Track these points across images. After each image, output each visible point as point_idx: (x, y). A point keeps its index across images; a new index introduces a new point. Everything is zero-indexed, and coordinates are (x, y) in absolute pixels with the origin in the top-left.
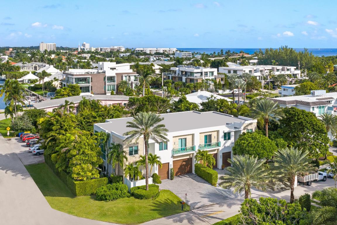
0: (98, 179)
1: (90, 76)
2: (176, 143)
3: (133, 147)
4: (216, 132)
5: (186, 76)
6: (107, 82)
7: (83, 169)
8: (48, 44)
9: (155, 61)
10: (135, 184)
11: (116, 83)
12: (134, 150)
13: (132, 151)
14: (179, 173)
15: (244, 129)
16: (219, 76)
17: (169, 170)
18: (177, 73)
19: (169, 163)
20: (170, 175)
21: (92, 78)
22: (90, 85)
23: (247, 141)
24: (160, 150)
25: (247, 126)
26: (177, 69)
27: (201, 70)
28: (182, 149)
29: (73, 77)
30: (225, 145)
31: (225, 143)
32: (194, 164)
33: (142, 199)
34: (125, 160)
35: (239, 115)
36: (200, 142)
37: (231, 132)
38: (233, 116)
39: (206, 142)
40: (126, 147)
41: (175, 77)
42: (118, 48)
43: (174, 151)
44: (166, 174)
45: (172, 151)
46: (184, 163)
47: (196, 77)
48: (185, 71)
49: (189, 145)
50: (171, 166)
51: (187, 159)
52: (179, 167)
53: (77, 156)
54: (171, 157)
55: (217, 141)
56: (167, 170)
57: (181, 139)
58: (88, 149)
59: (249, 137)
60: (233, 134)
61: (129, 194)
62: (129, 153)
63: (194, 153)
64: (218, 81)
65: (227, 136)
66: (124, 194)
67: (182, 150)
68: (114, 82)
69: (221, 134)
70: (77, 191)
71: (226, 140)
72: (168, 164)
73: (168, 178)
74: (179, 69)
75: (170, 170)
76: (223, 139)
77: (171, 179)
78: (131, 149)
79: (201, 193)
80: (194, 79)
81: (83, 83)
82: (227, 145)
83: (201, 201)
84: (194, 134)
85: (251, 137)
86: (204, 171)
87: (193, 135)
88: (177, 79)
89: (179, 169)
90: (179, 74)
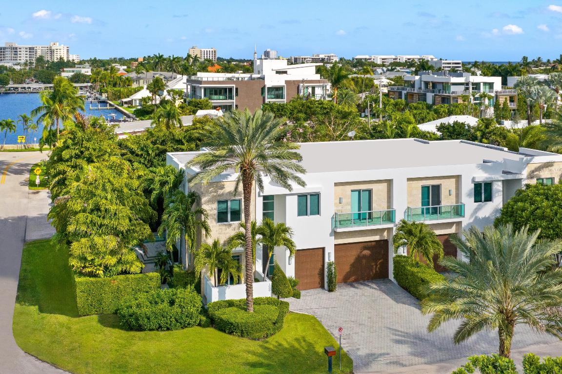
0: (137, 276)
1: (234, 85)
2: (344, 201)
3: (226, 202)
4: (454, 180)
5: (433, 92)
6: (268, 98)
7: (93, 247)
8: (203, 50)
9: (384, 72)
10: (222, 294)
11: (285, 100)
12: (229, 211)
13: (227, 213)
14: (353, 278)
15: (531, 176)
16: (504, 92)
17: (323, 266)
18: (417, 86)
19: (323, 249)
20: (326, 280)
21: (237, 89)
22: (233, 102)
23: (532, 204)
24: (300, 214)
25: (539, 169)
26: (417, 78)
27: (466, 78)
28: (359, 214)
29: (200, 86)
30: (477, 215)
31: (477, 210)
32: (392, 255)
33: (231, 333)
34: (204, 232)
35: (522, 146)
36: (408, 203)
37: (494, 183)
38: (506, 149)
39: (425, 202)
40: (209, 201)
41: (412, 95)
42: (326, 57)
43: (338, 220)
44: (318, 276)
45: (332, 218)
46: (367, 252)
47: (453, 93)
48: (432, 82)
49: (379, 206)
50: (330, 257)
51: (373, 243)
52: (352, 260)
53: (81, 215)
54: (331, 235)
55: (457, 201)
56: (320, 267)
57: (359, 191)
58: (111, 201)
59: (538, 194)
60: (498, 187)
61: (204, 318)
62: (216, 217)
63: (392, 228)
64: (502, 100)
65: (483, 191)
66: (190, 316)
67: (359, 218)
68: (282, 98)
69: (467, 187)
70: (78, 300)
71: (481, 201)
72: (321, 251)
73: (322, 287)
74: (420, 79)
75: (326, 266)
76: (473, 199)
77: (330, 290)
78: (223, 206)
79: (396, 330)
80: (450, 96)
81: (220, 99)
82: (482, 214)
83: (389, 351)
84: (392, 180)
85: (544, 194)
86: (413, 274)
87: (389, 182)
88: (416, 98)
89: (353, 265)
90: (420, 88)
